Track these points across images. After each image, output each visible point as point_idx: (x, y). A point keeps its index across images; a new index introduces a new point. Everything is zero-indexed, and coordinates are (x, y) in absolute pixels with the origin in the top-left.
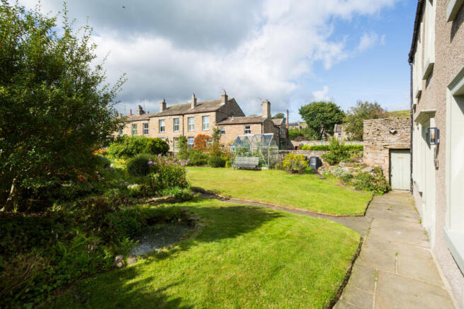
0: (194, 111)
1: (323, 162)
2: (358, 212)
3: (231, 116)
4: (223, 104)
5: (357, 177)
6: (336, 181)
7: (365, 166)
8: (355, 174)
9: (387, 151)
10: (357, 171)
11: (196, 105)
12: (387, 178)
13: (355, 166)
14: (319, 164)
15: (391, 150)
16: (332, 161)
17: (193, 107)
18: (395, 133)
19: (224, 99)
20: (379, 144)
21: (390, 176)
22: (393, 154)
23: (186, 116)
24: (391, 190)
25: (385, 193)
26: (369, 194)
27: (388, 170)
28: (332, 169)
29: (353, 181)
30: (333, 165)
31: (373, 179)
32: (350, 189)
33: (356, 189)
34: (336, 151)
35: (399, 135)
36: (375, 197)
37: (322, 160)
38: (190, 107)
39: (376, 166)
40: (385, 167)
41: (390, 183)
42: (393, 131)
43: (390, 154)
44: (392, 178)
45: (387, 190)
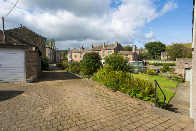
0: (105, 49)
1: (160, 71)
2: (174, 87)
3: (120, 51)
4: (116, 46)
5: (173, 77)
6: (166, 78)
7: (176, 73)
8: (172, 76)
9: (184, 69)
10: (173, 75)
11: (105, 46)
12: (184, 78)
13: (172, 73)
14: (159, 72)
15: (185, 69)
16: (164, 71)
17: (104, 47)
18: (187, 63)
19: (117, 44)
20: (181, 66)
21: (185, 77)
22: (186, 70)
23: (102, 51)
24: (185, 81)
25: (183, 82)
26: (178, 83)
27: (184, 75)
28: (164, 74)
29: (172, 78)
30: (164, 72)
31: (179, 78)
32: (171, 81)
33: (173, 81)
34: (165, 68)
35: (188, 64)
36: (179, 84)
37: (160, 70)
38: (103, 47)
39: (180, 74)
40: (183, 74)
41: (185, 79)
42: (186, 63)
43: (185, 70)
44: (186, 78)
45: (184, 81)
